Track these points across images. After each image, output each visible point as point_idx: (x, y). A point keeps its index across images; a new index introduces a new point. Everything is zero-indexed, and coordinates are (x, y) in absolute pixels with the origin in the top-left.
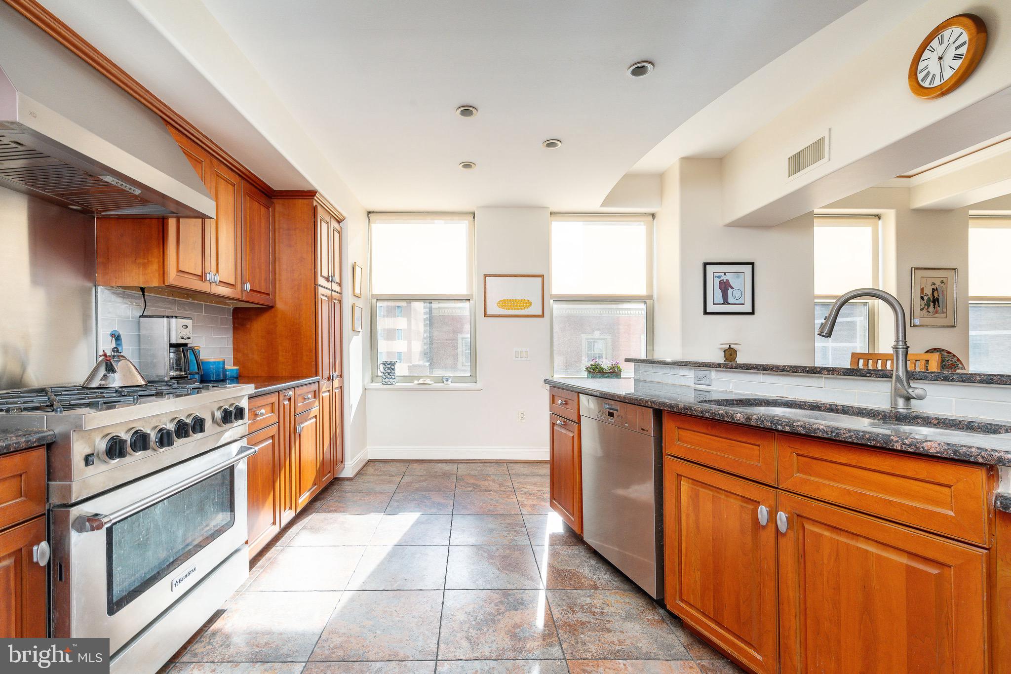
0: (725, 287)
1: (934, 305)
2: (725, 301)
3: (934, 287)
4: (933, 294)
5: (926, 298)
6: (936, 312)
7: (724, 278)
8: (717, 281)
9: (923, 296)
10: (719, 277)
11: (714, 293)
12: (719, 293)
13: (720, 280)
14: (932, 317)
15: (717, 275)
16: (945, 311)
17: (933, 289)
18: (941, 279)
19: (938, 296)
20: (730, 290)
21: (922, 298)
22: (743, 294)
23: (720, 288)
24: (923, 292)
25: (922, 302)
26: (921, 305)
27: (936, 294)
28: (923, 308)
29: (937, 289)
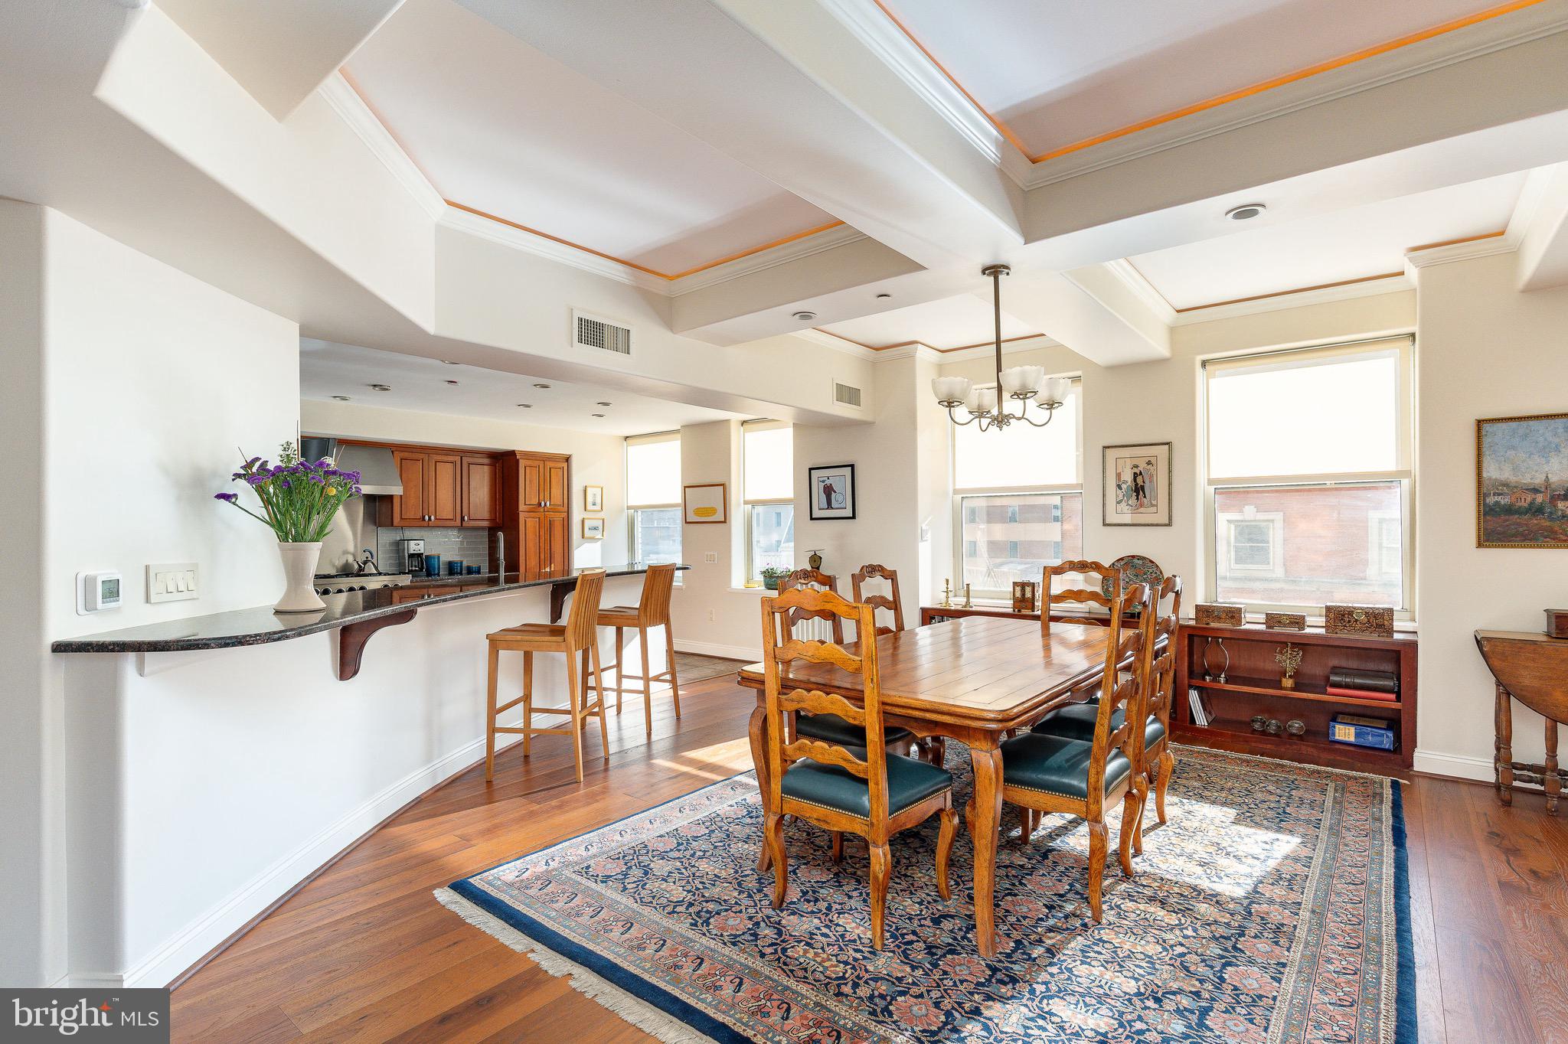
0: (828, 491)
1: (1137, 496)
2: (829, 506)
3: (1136, 470)
4: (1135, 479)
5: (1124, 486)
6: (1141, 506)
7: (828, 482)
8: (822, 485)
9: (1120, 483)
10: (823, 482)
11: (819, 497)
12: (823, 497)
13: (823, 484)
14: (1135, 512)
15: (822, 479)
16: (1154, 502)
17: (1135, 473)
18: (1147, 460)
19: (1144, 482)
20: (833, 494)
21: (1119, 487)
22: (845, 499)
23: (824, 492)
24: (1119, 479)
25: (1119, 491)
26: (1117, 496)
27: (1139, 480)
28: (1121, 501)
29: (1141, 473)
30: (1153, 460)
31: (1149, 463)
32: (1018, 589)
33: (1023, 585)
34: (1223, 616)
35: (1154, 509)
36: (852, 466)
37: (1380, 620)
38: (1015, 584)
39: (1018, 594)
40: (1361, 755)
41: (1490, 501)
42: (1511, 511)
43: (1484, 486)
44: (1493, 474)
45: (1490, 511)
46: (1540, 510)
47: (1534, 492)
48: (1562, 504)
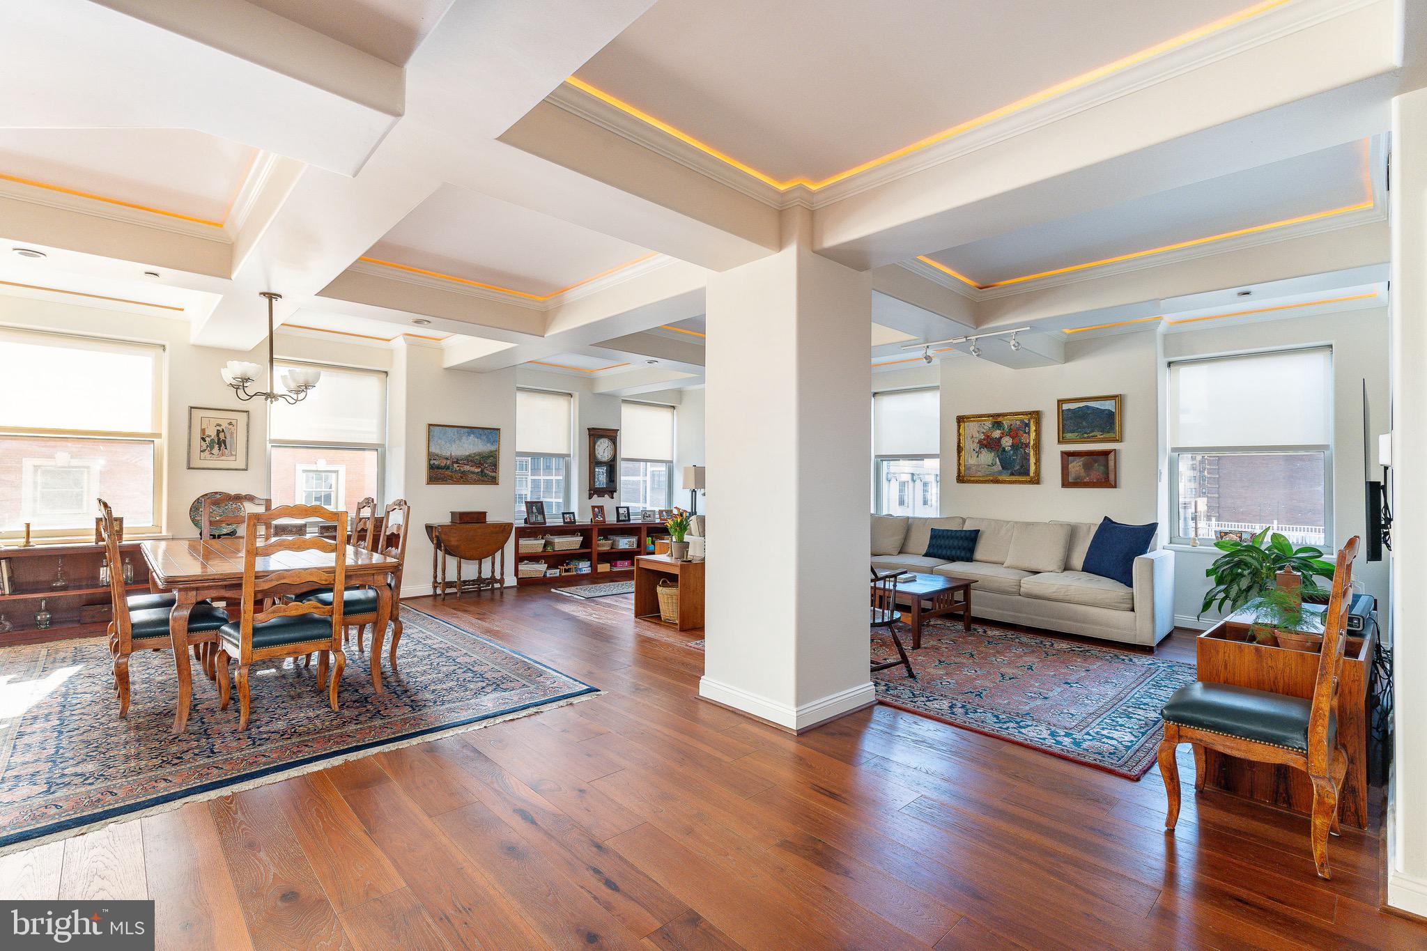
1: (220, 447)
3: (219, 428)
4: (218, 435)
5: (208, 439)
6: (222, 454)
9: (204, 436)
14: (216, 459)
16: (234, 452)
17: (218, 430)
18: (229, 421)
19: (225, 438)
21: (203, 439)
24: (204, 434)
25: (203, 443)
26: (201, 446)
27: (222, 436)
28: (205, 450)
29: (223, 431)
30: (234, 422)
31: (230, 424)
34: (294, 530)
35: (233, 458)
41: (432, 462)
42: (438, 467)
43: (431, 456)
44: (433, 450)
45: (431, 467)
46: (448, 468)
47: (447, 459)
48: (455, 465)
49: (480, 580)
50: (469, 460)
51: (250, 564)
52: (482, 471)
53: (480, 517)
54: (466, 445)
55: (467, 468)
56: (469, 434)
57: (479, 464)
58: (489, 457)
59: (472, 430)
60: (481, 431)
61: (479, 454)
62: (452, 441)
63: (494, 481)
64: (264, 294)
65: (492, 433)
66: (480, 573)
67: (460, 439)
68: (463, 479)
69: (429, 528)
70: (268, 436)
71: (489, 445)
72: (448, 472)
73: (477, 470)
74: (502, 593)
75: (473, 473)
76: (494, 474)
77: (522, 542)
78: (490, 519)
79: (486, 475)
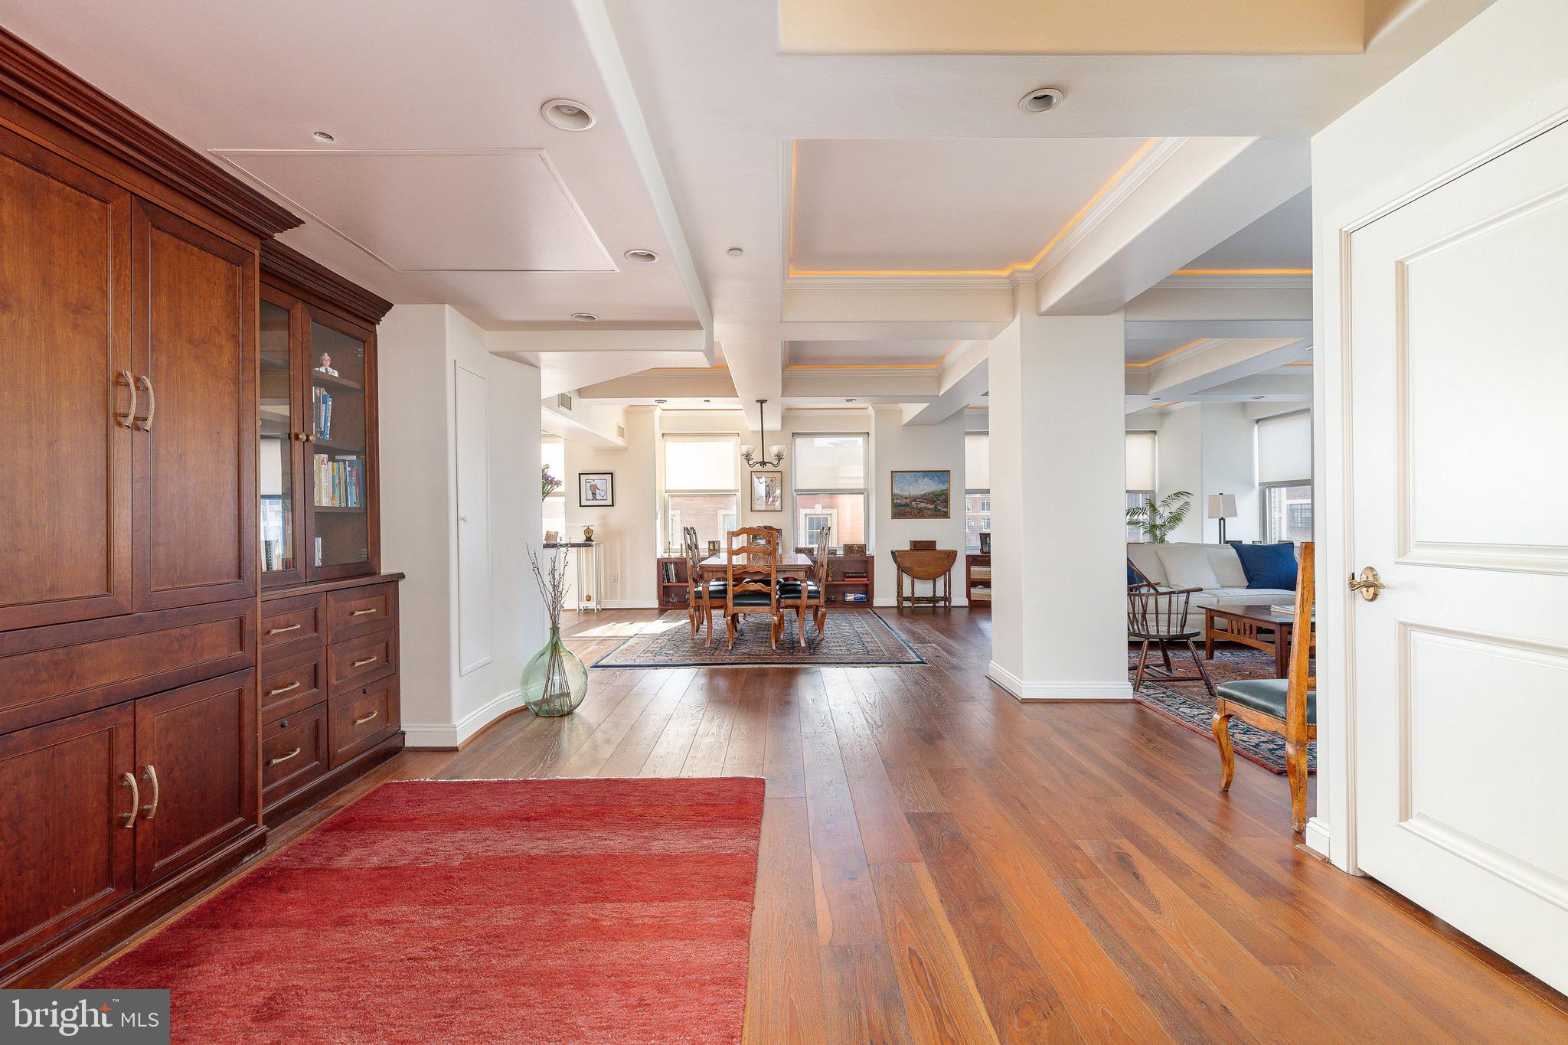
0: (594, 488)
7: (593, 483)
10: (590, 482)
12: (590, 493)
13: (590, 484)
20: (597, 491)
23: (591, 489)
28: (759, 499)
29: (768, 485)
30: (774, 479)
31: (772, 481)
32: (711, 544)
33: (713, 543)
36: (612, 474)
37: (862, 549)
38: (710, 542)
39: (711, 548)
40: (857, 604)
41: (895, 501)
42: (900, 505)
43: (894, 496)
44: (896, 491)
45: (895, 506)
46: (908, 505)
47: (907, 498)
48: (913, 503)
49: (934, 599)
50: (924, 498)
51: (730, 560)
52: (936, 507)
53: (930, 546)
54: (921, 487)
55: (923, 505)
56: (924, 477)
57: (932, 502)
58: (940, 495)
59: (926, 473)
60: (934, 474)
61: (933, 493)
62: (910, 484)
63: (946, 515)
64: (757, 401)
65: (943, 475)
66: (934, 592)
67: (916, 481)
68: (920, 514)
69: (895, 555)
70: (793, 487)
71: (940, 485)
72: (908, 509)
73: (931, 507)
74: (950, 610)
75: (928, 509)
76: (945, 510)
77: (974, 569)
78: (939, 547)
79: (939, 510)
